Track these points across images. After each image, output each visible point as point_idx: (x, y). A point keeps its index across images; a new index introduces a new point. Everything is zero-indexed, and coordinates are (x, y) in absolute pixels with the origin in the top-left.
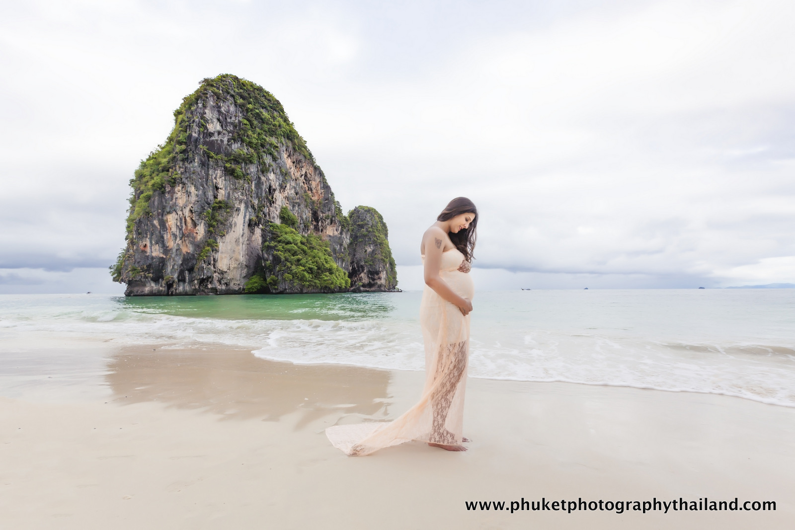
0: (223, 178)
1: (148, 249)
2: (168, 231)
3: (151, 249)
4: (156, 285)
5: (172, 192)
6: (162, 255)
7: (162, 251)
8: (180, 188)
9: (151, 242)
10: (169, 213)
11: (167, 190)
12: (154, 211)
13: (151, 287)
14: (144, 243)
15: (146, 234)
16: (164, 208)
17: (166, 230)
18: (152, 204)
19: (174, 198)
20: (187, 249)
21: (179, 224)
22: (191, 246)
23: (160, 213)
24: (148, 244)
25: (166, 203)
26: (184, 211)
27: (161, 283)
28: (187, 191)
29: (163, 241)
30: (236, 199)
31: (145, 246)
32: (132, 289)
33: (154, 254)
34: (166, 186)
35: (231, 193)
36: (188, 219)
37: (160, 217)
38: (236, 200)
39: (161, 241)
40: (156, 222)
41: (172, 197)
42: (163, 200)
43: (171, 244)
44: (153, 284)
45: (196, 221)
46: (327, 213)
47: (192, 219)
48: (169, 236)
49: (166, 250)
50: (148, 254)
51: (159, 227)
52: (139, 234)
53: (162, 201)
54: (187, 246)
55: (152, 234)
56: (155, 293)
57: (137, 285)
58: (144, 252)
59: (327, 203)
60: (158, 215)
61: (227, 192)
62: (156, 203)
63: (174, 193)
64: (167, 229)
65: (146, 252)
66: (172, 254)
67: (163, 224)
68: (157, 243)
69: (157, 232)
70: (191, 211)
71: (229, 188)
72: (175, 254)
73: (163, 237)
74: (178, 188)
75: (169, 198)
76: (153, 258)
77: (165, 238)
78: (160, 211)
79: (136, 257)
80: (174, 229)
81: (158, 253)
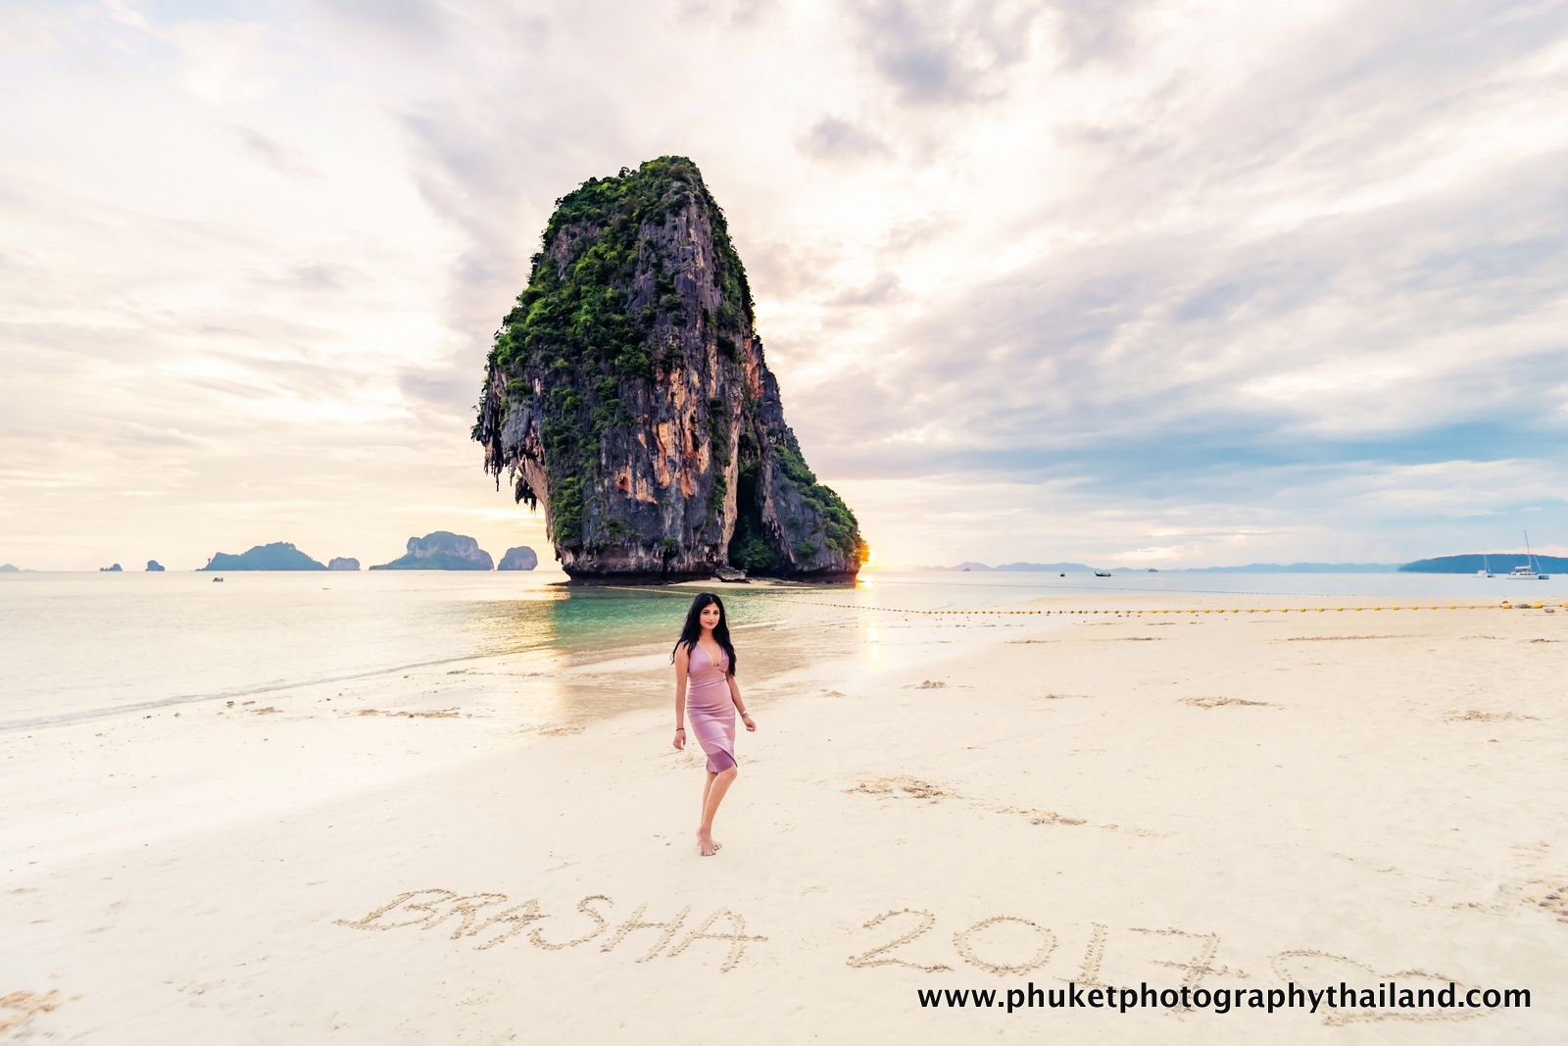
0: (716, 358)
1: (630, 488)
2: (660, 454)
3: (634, 486)
4: (646, 554)
5: (666, 383)
6: (651, 499)
7: (651, 491)
8: (677, 376)
9: (634, 475)
10: (664, 421)
11: (659, 379)
12: (638, 417)
13: (638, 557)
14: (623, 475)
15: (627, 459)
16: (653, 412)
17: (658, 453)
18: (632, 402)
19: (670, 393)
20: (692, 488)
21: (677, 443)
22: (695, 483)
23: (647, 419)
24: (630, 478)
25: (657, 402)
26: (684, 419)
27: (655, 551)
28: (688, 382)
29: (653, 473)
30: (735, 398)
31: (623, 481)
32: (604, 561)
33: (639, 497)
34: (657, 370)
35: (726, 386)
36: (688, 433)
37: (647, 428)
38: (735, 400)
39: (649, 473)
40: (641, 437)
41: (667, 389)
42: (652, 397)
43: (666, 479)
44: (641, 553)
45: (700, 438)
46: (771, 424)
47: (693, 434)
48: (661, 464)
49: (659, 491)
50: (629, 496)
51: (646, 447)
52: (615, 457)
53: (649, 400)
54: (688, 482)
55: (637, 459)
56: (646, 569)
57: (613, 554)
58: (623, 492)
59: (770, 405)
60: (645, 424)
61: (720, 384)
62: (640, 401)
63: (670, 384)
64: (658, 451)
65: (626, 493)
66: (671, 496)
67: (653, 439)
68: (644, 476)
69: (644, 456)
70: (692, 419)
71: (722, 378)
72: (674, 497)
73: (652, 466)
74: (674, 376)
75: (662, 394)
76: (638, 504)
77: (656, 468)
78: (646, 416)
79: (611, 501)
80: (671, 451)
81: (645, 494)
